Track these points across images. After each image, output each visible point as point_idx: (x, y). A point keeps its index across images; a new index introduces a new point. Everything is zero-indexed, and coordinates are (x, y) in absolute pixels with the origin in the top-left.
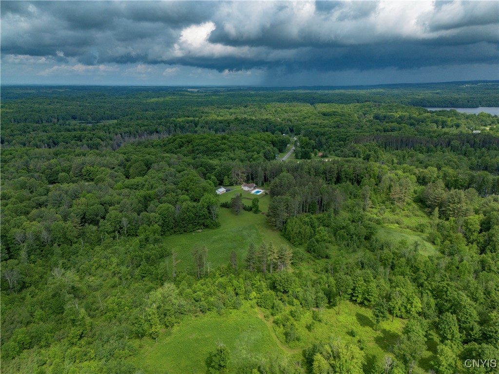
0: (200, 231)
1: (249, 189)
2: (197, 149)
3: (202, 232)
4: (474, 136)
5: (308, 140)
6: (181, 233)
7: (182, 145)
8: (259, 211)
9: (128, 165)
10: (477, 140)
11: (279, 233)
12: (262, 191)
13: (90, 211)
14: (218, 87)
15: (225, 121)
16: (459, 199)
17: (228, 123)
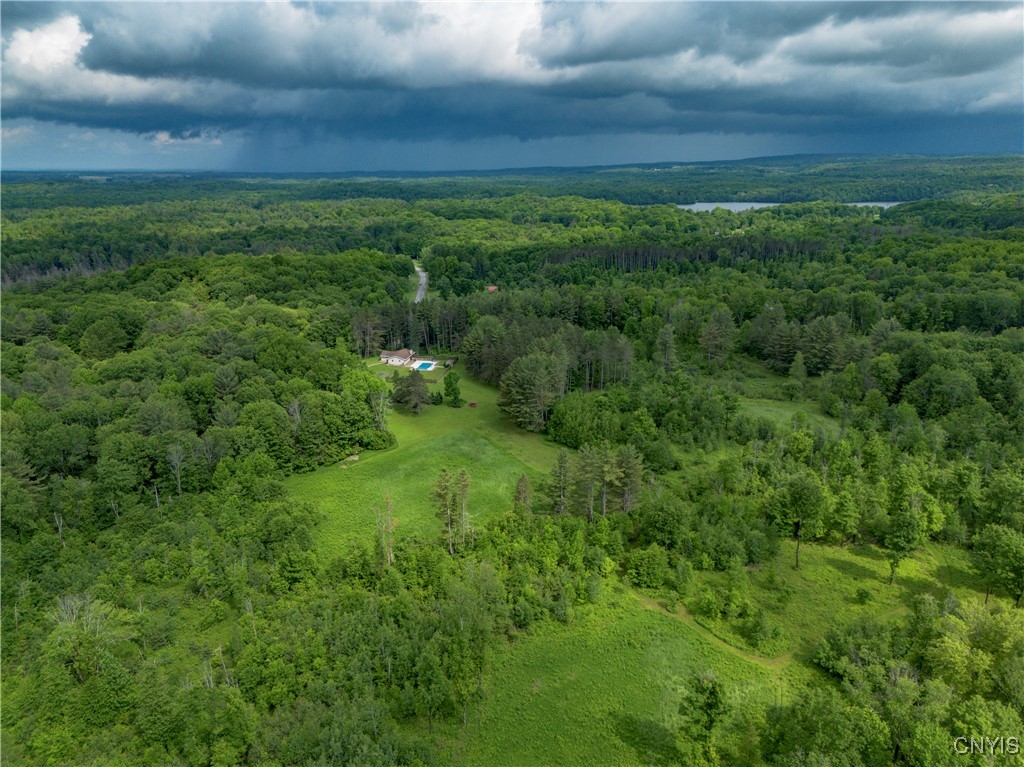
0: (356, 458)
1: (402, 362)
2: (222, 290)
3: (360, 460)
4: (749, 240)
5: (456, 261)
6: (313, 470)
7: (175, 281)
8: (462, 400)
9: (62, 331)
10: (756, 245)
11: (541, 437)
12: (435, 363)
13: (43, 443)
14: (158, 172)
15: (235, 234)
16: (830, 332)
17: (245, 238)
